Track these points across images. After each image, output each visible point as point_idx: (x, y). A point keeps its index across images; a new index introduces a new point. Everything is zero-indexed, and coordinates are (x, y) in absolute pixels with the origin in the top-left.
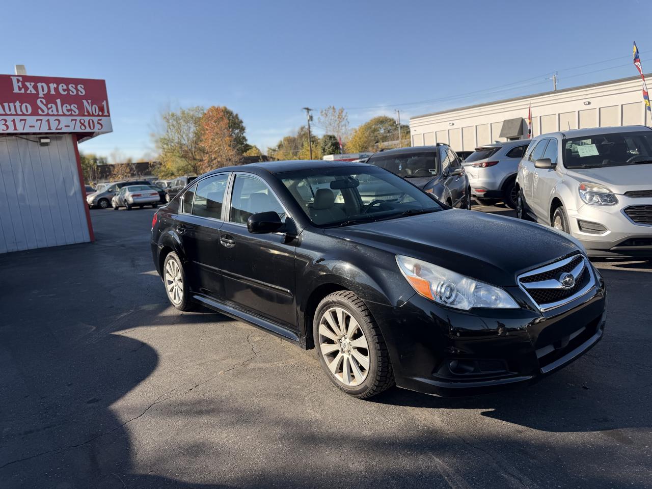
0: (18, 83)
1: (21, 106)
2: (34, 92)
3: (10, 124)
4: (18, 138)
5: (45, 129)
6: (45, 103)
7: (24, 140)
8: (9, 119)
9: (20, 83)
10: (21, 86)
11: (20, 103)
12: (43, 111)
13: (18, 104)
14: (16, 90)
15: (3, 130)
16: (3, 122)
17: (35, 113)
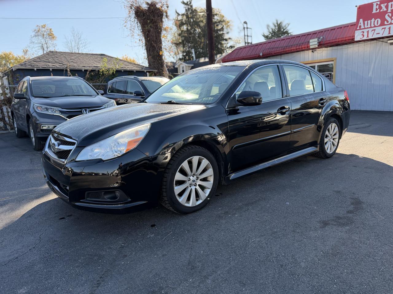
0: (376, 6)
1: (374, 21)
2: (385, 9)
3: (365, 34)
4: (377, 41)
5: (386, 34)
6: (390, 16)
7: (381, 42)
8: (365, 31)
9: (378, 6)
10: (378, 8)
11: (374, 19)
12: (388, 22)
13: (373, 20)
14: (374, 11)
15: (361, 38)
16: (362, 33)
17: (382, 24)
